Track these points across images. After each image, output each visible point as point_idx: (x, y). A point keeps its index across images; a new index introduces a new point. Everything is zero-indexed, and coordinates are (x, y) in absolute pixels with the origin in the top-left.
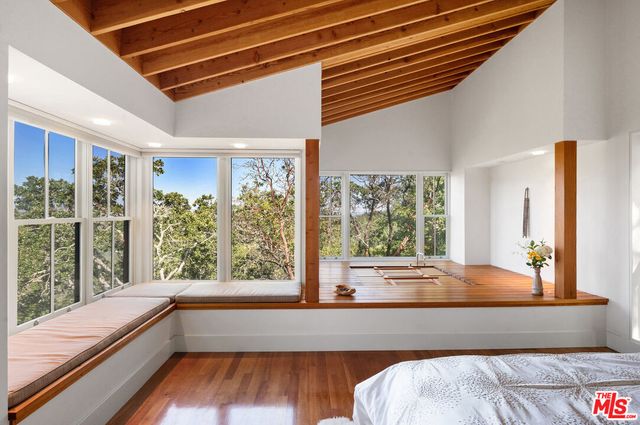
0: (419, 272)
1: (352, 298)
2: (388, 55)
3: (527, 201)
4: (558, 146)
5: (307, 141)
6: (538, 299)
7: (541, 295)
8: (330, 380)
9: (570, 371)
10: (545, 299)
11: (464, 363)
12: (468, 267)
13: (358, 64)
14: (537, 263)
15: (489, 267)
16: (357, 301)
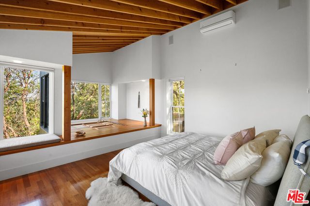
0: (104, 124)
1: (84, 136)
2: (98, 37)
3: (139, 96)
4: (150, 80)
5: (65, 66)
6: (145, 127)
7: (146, 126)
8: (84, 170)
9: (164, 141)
10: (147, 127)
11: (142, 144)
12: (119, 120)
13: (85, 36)
14: (145, 116)
15: (126, 119)
16: (86, 137)
